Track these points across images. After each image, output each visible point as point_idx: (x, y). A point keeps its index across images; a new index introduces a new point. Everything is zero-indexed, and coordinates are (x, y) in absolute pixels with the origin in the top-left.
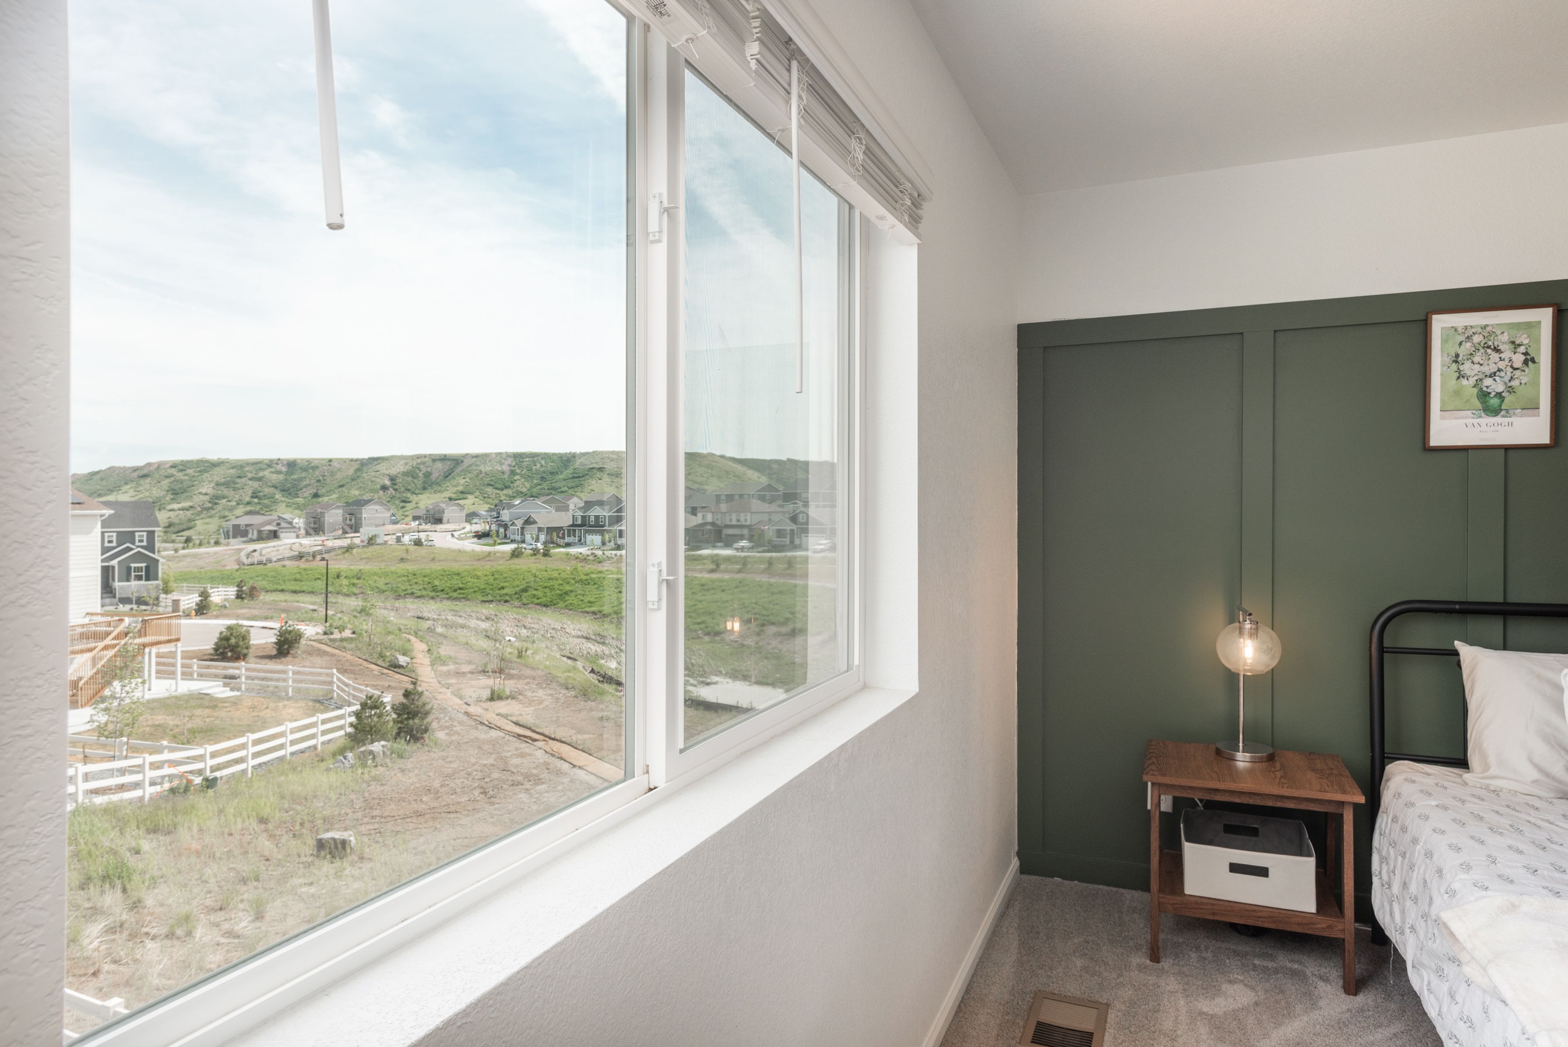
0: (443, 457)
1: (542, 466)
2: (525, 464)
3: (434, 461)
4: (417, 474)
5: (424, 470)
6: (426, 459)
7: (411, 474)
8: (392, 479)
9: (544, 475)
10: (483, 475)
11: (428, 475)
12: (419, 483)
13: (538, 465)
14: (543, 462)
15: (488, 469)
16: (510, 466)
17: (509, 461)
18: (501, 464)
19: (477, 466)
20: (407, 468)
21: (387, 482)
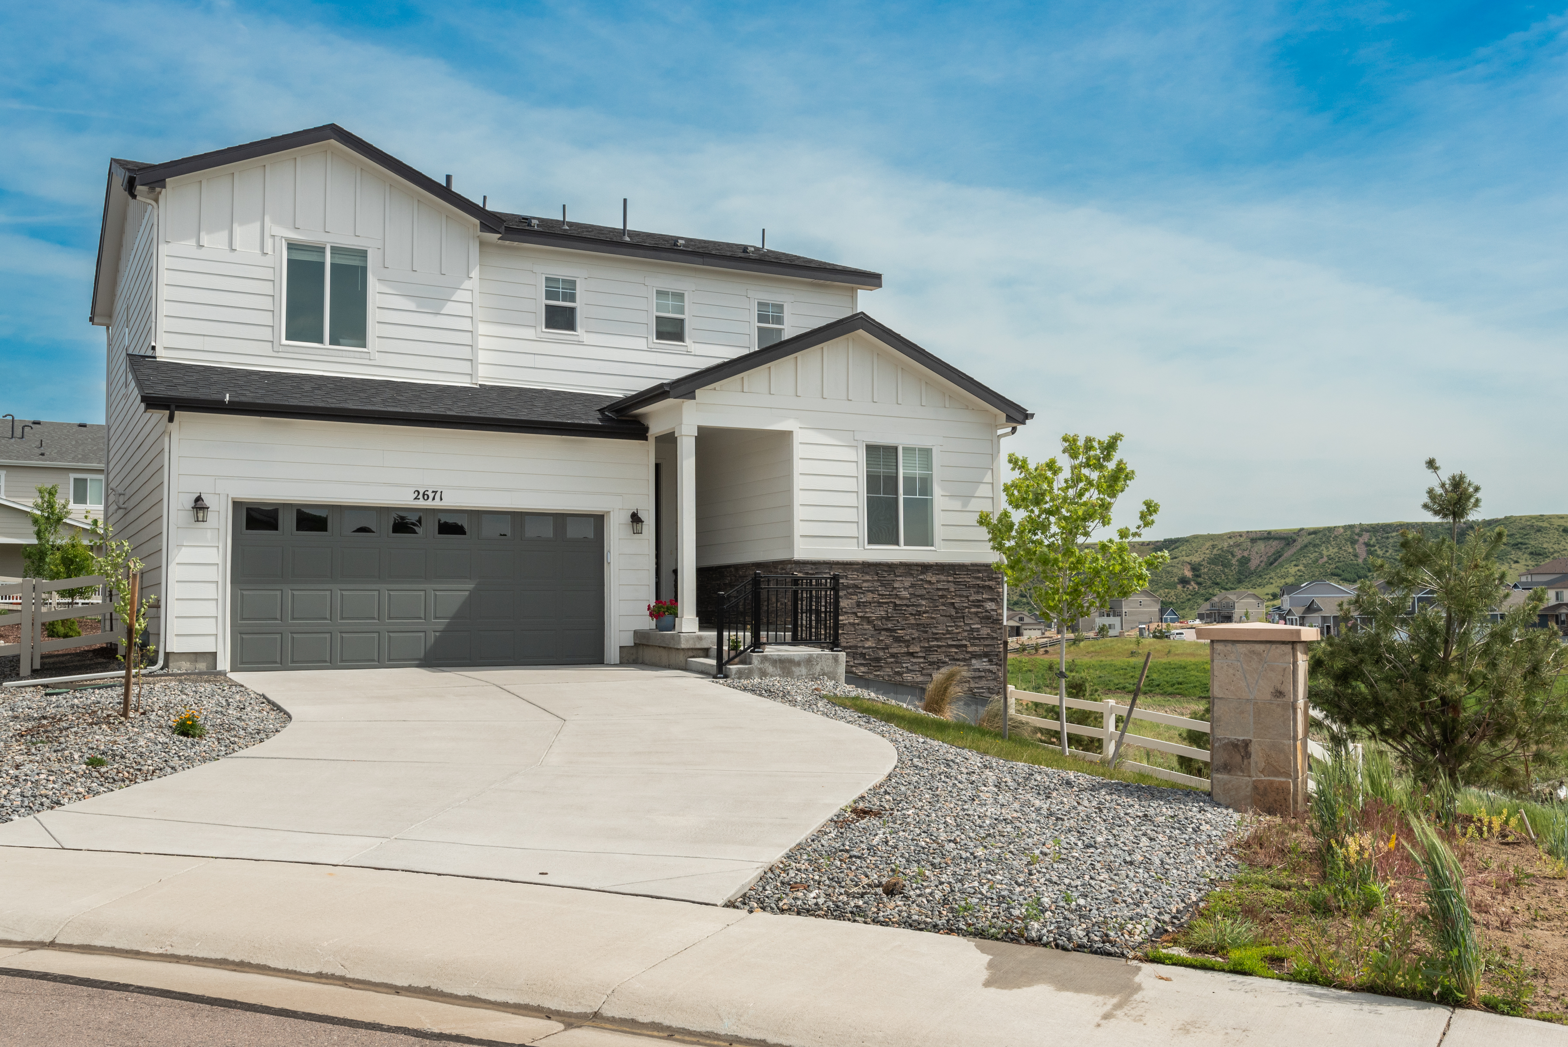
0: (1266, 535)
3: (1254, 540)
4: (1229, 561)
5: (1239, 554)
6: (1242, 539)
7: (1220, 559)
8: (1195, 568)
10: (1325, 559)
11: (1244, 562)
12: (1232, 572)
15: (1332, 551)
16: (1367, 545)
17: (1366, 537)
18: (1353, 542)
19: (1315, 546)
20: (1215, 552)
21: (1188, 574)
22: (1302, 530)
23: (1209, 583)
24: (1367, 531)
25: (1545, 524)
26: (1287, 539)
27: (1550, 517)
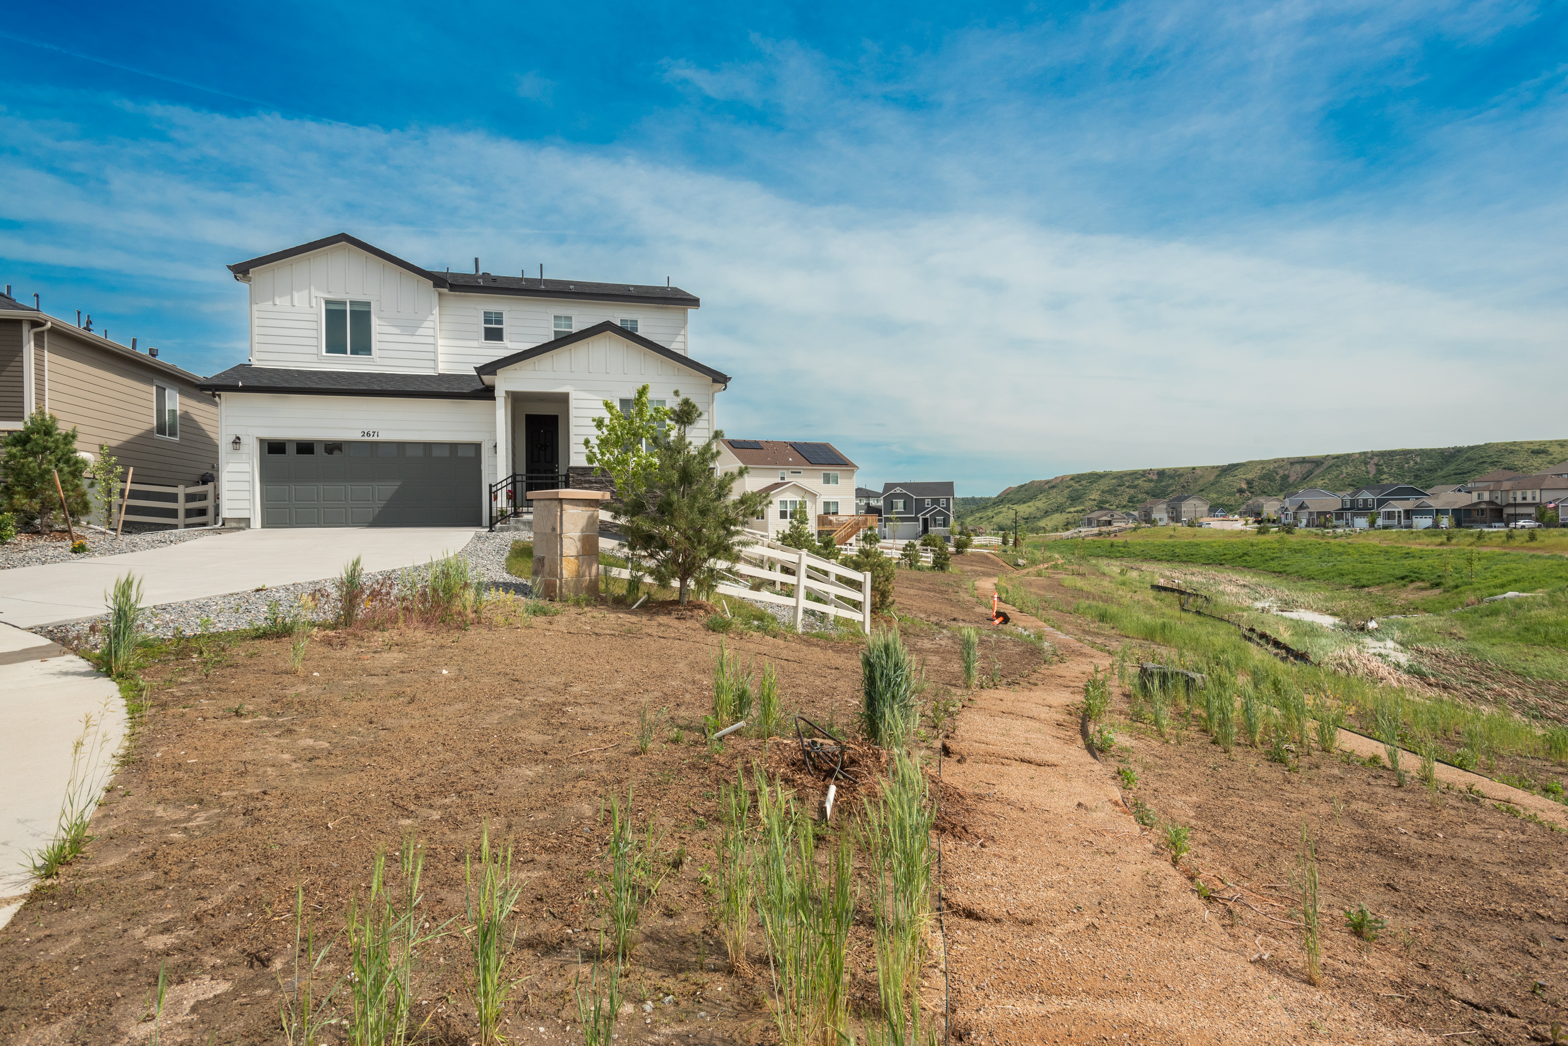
0: (1302, 460)
1: (1416, 463)
2: (1395, 462)
3: (1292, 464)
4: (1274, 477)
5: (1281, 472)
6: (1284, 463)
7: (1268, 476)
8: (1249, 483)
9: (1418, 473)
10: (1345, 475)
11: (1285, 478)
12: (1275, 485)
13: (1412, 463)
14: (1418, 460)
15: (1350, 469)
16: (1376, 465)
17: (1376, 460)
18: (1366, 463)
19: (1337, 466)
20: (1264, 471)
21: (1244, 486)
22: (1328, 456)
23: (1259, 492)
24: (1377, 456)
25: (1517, 448)
26: (1317, 462)
27: (1521, 443)
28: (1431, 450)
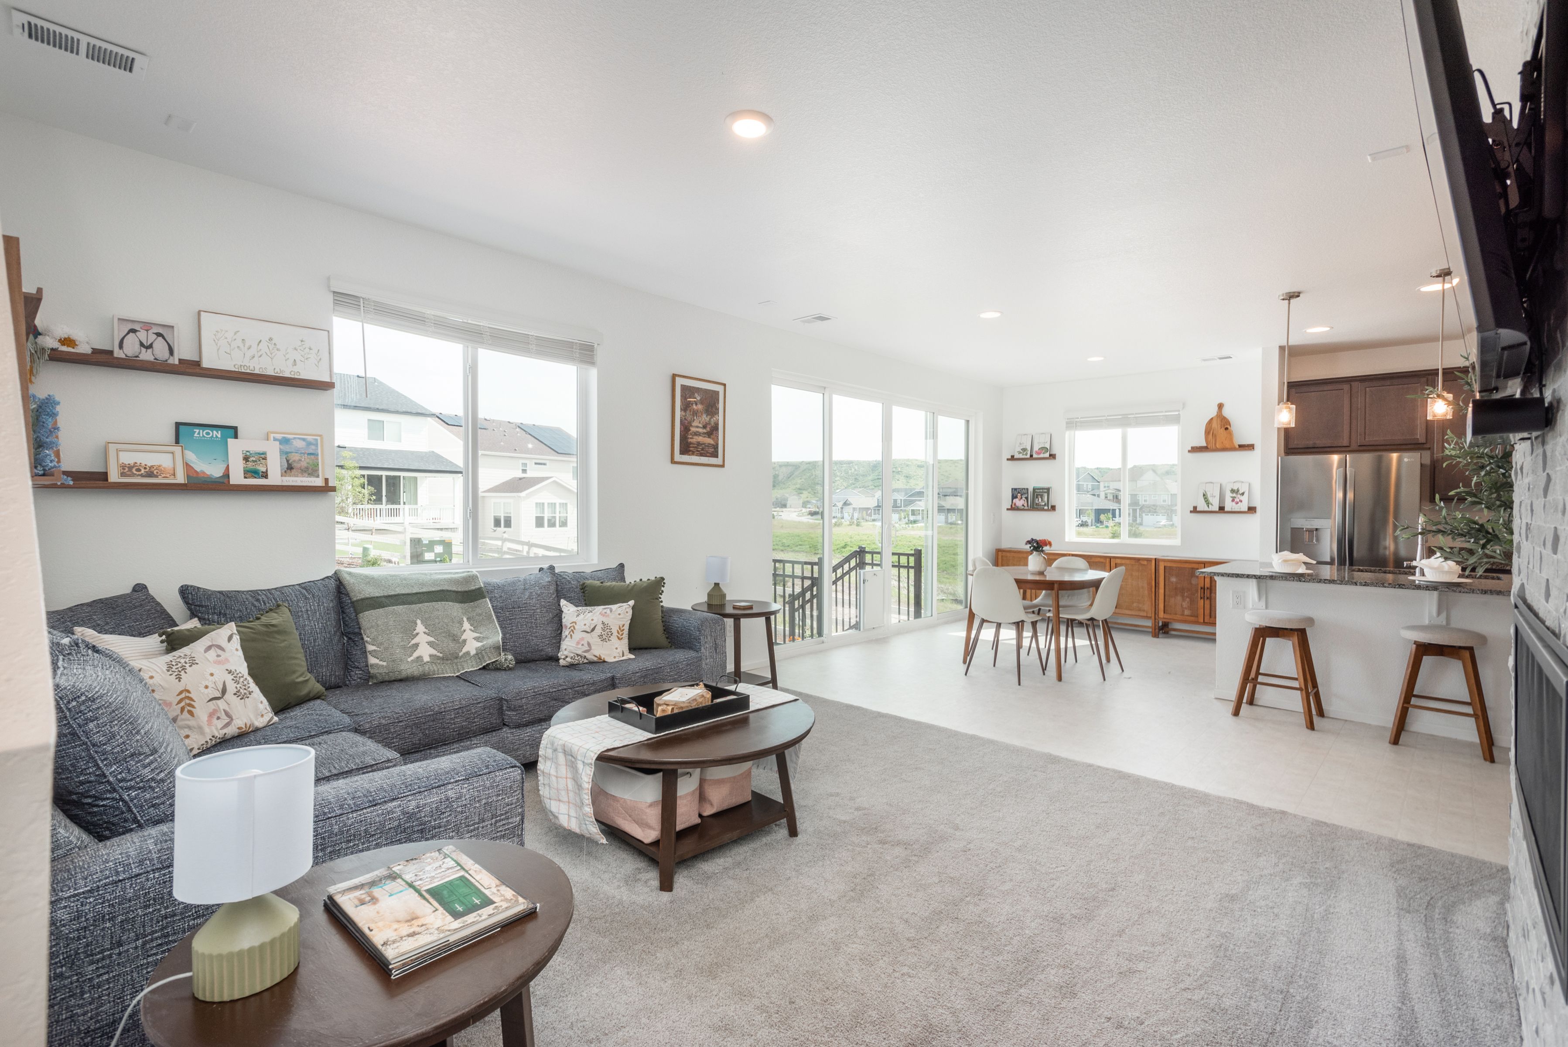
28: (864, 462)
